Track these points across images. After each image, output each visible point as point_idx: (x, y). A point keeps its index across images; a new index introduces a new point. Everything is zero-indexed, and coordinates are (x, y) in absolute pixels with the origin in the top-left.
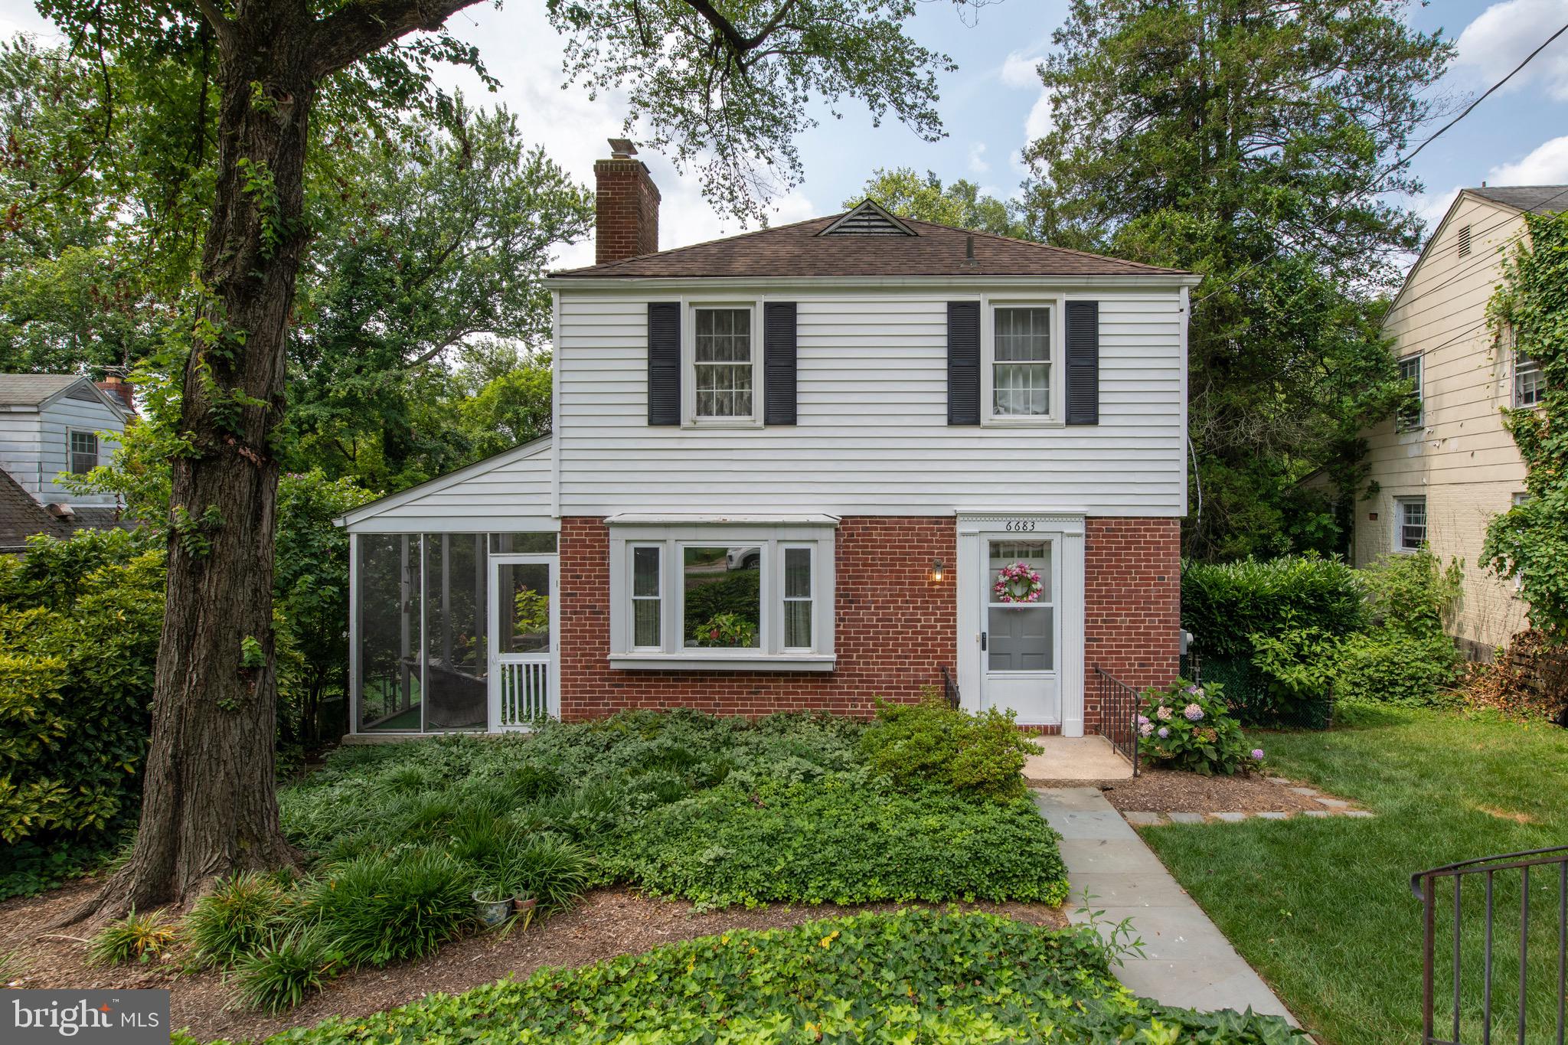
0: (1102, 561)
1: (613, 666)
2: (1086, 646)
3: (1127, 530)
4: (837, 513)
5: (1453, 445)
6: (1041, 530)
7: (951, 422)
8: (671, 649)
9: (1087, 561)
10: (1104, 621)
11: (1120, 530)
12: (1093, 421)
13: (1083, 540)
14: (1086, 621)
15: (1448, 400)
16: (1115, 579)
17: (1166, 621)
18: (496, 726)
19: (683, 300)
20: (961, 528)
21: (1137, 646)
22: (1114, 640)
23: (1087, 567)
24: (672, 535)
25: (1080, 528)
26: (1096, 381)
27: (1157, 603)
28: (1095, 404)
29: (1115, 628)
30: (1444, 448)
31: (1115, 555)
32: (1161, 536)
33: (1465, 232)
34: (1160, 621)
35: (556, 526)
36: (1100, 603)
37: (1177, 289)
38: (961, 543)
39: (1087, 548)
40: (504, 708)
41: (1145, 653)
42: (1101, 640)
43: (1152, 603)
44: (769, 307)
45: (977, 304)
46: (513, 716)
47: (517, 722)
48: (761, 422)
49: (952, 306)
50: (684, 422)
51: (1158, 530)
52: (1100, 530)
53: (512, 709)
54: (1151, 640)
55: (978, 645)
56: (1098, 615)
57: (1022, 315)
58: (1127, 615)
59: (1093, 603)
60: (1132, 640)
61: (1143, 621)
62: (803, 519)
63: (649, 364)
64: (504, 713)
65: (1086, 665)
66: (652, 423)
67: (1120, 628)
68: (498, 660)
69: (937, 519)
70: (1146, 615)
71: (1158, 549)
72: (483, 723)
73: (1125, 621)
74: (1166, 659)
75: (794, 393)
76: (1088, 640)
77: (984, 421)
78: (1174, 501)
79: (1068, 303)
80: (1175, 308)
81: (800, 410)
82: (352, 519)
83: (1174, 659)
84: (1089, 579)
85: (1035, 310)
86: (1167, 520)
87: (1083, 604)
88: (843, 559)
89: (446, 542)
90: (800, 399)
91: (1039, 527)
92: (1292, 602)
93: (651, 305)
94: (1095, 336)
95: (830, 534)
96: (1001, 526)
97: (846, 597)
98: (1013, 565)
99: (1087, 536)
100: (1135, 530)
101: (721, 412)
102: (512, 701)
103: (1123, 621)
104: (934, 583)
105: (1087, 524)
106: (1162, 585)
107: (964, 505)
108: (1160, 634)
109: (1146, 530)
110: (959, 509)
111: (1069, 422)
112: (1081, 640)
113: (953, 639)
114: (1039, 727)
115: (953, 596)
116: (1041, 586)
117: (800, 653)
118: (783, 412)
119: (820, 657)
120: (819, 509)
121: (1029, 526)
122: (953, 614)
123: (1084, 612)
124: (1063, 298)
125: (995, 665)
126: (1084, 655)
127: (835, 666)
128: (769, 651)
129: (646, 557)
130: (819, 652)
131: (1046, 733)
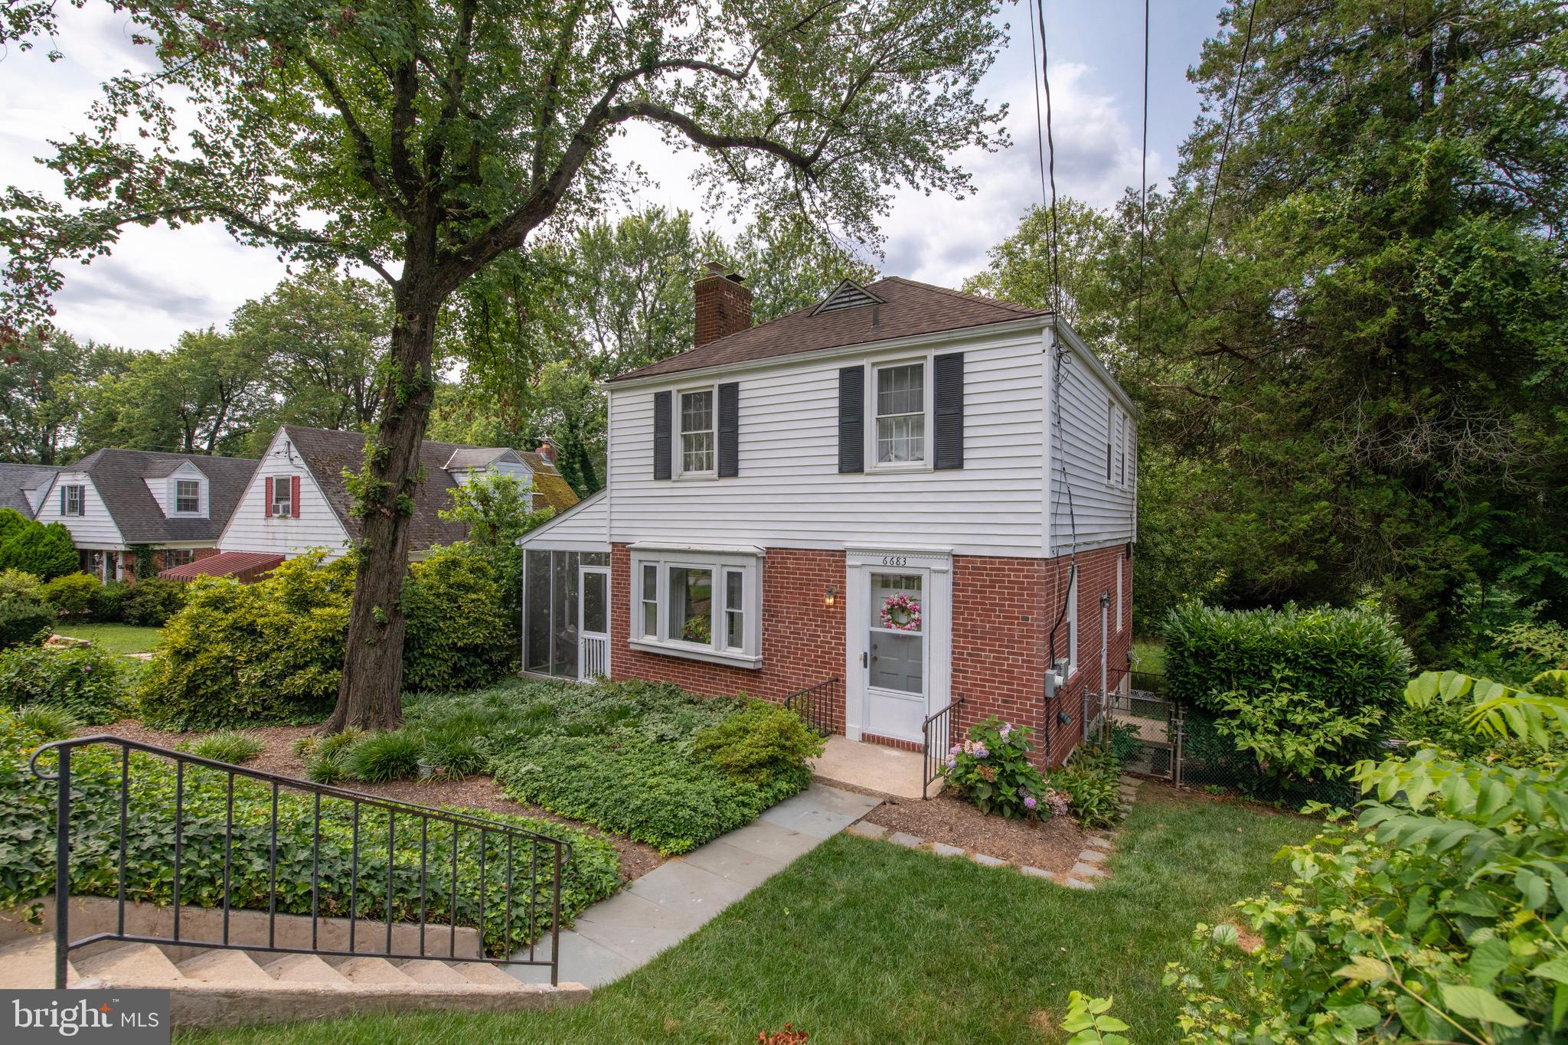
0: (968, 597)
1: (632, 647)
2: (953, 676)
3: (991, 569)
4: (763, 544)
6: (912, 566)
7: (841, 471)
8: (663, 640)
9: (954, 596)
10: (969, 654)
11: (985, 569)
12: (957, 464)
13: (950, 576)
14: (953, 653)
16: (980, 615)
17: (1029, 662)
18: (581, 678)
20: (850, 560)
21: (1000, 683)
22: (979, 673)
23: (954, 602)
24: (663, 557)
25: (947, 565)
26: (961, 428)
27: (1021, 642)
28: (960, 449)
29: (980, 662)
31: (980, 592)
32: (1025, 577)
34: (1023, 661)
35: (609, 549)
36: (966, 637)
37: (1038, 331)
38: (849, 572)
39: (954, 584)
40: (586, 666)
41: (1009, 690)
42: (966, 672)
43: (1015, 642)
44: (722, 387)
45: (862, 367)
46: (589, 672)
47: (592, 677)
48: (716, 475)
49: (843, 371)
50: (674, 477)
51: (1022, 570)
52: (966, 568)
53: (589, 668)
54: (1014, 678)
55: (862, 663)
56: (964, 648)
57: (901, 372)
58: (991, 651)
59: (959, 636)
60: (996, 676)
61: (1007, 659)
62: (735, 549)
63: (655, 436)
64: (586, 670)
65: (953, 693)
66: (656, 477)
67: (984, 662)
68: (584, 635)
69: (833, 553)
70: (1009, 653)
71: (1022, 589)
72: (576, 676)
73: (987, 656)
74: (1030, 699)
75: (736, 452)
76: (954, 670)
77: (866, 469)
79: (936, 358)
80: (1038, 349)
81: (741, 465)
82: (524, 540)
83: (1038, 700)
84: (956, 613)
85: (913, 367)
86: (1031, 561)
87: (950, 637)
88: (769, 583)
89: (567, 557)
90: (741, 456)
91: (910, 562)
92: (1288, 660)
93: (658, 394)
94: (961, 385)
95: (758, 561)
96: (879, 560)
97: (770, 613)
98: (895, 595)
99: (955, 573)
100: (999, 569)
101: (697, 468)
102: (589, 663)
103: (987, 657)
104: (829, 606)
105: (955, 561)
106: (1025, 625)
107: (851, 541)
108: (1024, 674)
109: (1010, 570)
110: (848, 545)
111: (937, 468)
112: (948, 670)
113: (844, 655)
114: (908, 744)
115: (844, 618)
116: (916, 616)
117: (735, 652)
118: (730, 467)
119: (746, 657)
120: (751, 541)
121: (902, 561)
122: (844, 634)
123: (950, 643)
124: (932, 353)
125: (874, 681)
126: (949, 683)
127: (760, 666)
128: (716, 648)
129: (650, 572)
130: (747, 654)
131: (914, 750)
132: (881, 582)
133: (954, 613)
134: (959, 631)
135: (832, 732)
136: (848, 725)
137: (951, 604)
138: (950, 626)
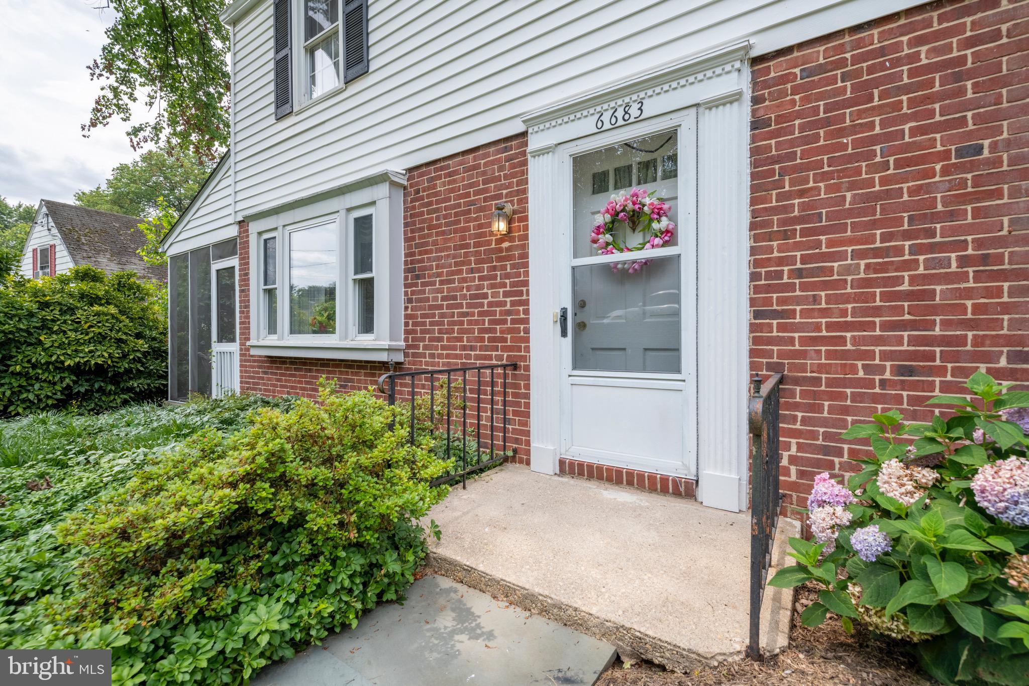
0: (791, 145)
2: (753, 328)
4: (406, 164)
8: (281, 336)
9: (754, 152)
13: (745, 108)
14: (754, 276)
16: (825, 178)
20: (533, 145)
21: (889, 325)
22: (824, 313)
23: (755, 164)
24: (280, 220)
25: (737, 86)
27: (956, 214)
29: (825, 285)
31: (826, 123)
34: (963, 261)
35: (235, 232)
36: (786, 236)
39: (755, 126)
42: (790, 315)
43: (936, 217)
48: (342, 84)
50: (295, 108)
52: (788, 78)
55: (558, 330)
56: (781, 261)
59: (769, 237)
60: (877, 312)
61: (910, 265)
63: (275, 61)
65: (754, 366)
66: (277, 119)
67: (840, 285)
70: (918, 250)
75: (366, 36)
76: (757, 315)
82: (166, 246)
84: (760, 188)
87: (746, 243)
90: (371, 40)
91: (653, 106)
95: (386, 190)
96: (587, 125)
97: (414, 272)
99: (756, 100)
103: (847, 270)
105: (756, 73)
106: (970, 169)
107: (536, 109)
110: (531, 118)
112: (741, 316)
113: (526, 321)
114: (652, 478)
115: (525, 256)
116: (664, 223)
117: (366, 340)
118: (359, 65)
120: (386, 165)
121: (634, 111)
122: (526, 283)
123: (746, 257)
125: (580, 361)
126: (745, 345)
127: (400, 357)
128: (341, 338)
129: (271, 247)
130: (379, 339)
131: (664, 491)
133: (754, 189)
135: (506, 459)
136: (534, 444)
137: (747, 170)
138: (746, 218)
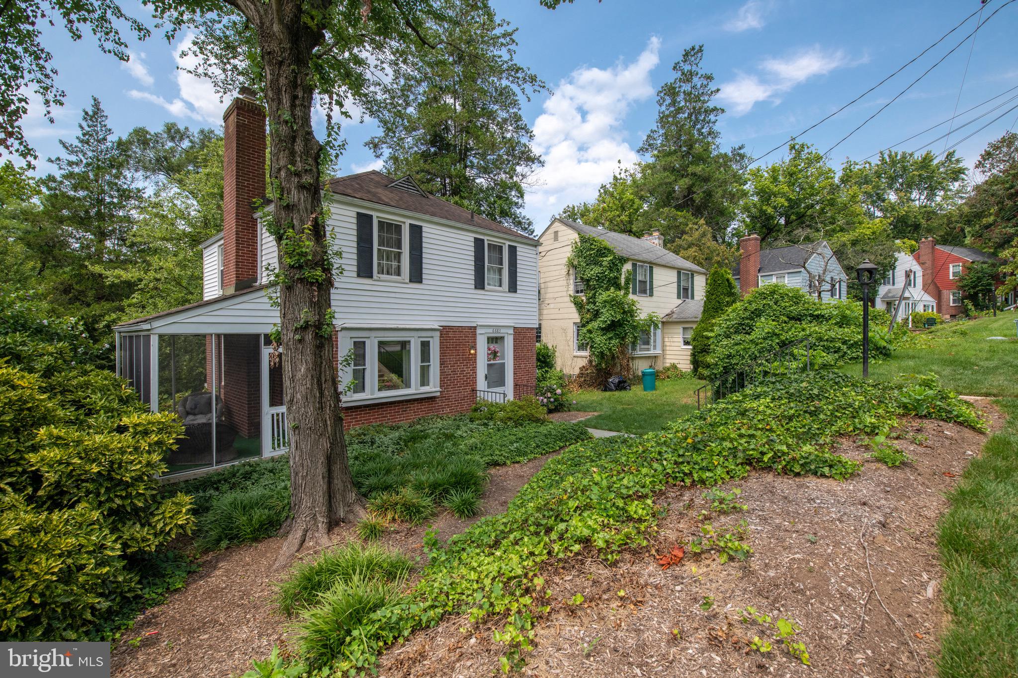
0: (517, 344)
1: (350, 405)
2: (514, 376)
3: (523, 333)
5: (552, 306)
6: (502, 332)
7: (476, 288)
8: (372, 393)
9: (514, 344)
10: (518, 367)
12: (516, 292)
14: (514, 367)
15: (550, 290)
16: (520, 350)
18: (268, 451)
19: (375, 214)
20: (479, 331)
21: (526, 375)
22: (521, 373)
23: (514, 346)
24: (373, 334)
25: (511, 331)
26: (516, 276)
27: (531, 358)
28: (516, 285)
30: (548, 307)
31: (521, 342)
32: (531, 335)
33: (556, 233)
34: (531, 366)
38: (478, 337)
39: (514, 339)
40: (273, 440)
41: (528, 377)
42: (517, 374)
44: (411, 226)
45: (483, 240)
46: (279, 445)
47: (282, 448)
48: (407, 280)
49: (475, 239)
50: (375, 277)
51: (531, 332)
52: (517, 332)
53: (279, 440)
54: (529, 373)
55: (484, 379)
56: (516, 364)
57: (495, 247)
58: (523, 364)
59: (515, 360)
60: (525, 373)
61: (528, 366)
63: (358, 244)
64: (273, 444)
65: (514, 383)
66: (359, 276)
67: (522, 369)
68: (269, 412)
69: (471, 328)
70: (528, 363)
71: (531, 339)
73: (523, 366)
74: (533, 379)
75: (421, 268)
76: (514, 374)
77: (486, 288)
78: (534, 322)
79: (509, 245)
81: (424, 276)
84: (514, 351)
86: (532, 329)
87: (513, 361)
88: (442, 346)
90: (424, 271)
93: (358, 213)
94: (516, 259)
95: (438, 334)
96: (490, 330)
98: (493, 346)
99: (514, 334)
100: (525, 332)
101: (388, 273)
102: (279, 435)
104: (470, 354)
105: (514, 330)
106: (532, 352)
107: (481, 322)
108: (532, 370)
109: (528, 332)
111: (509, 291)
115: (476, 360)
117: (426, 389)
118: (417, 276)
119: (434, 390)
120: (433, 322)
122: (476, 367)
124: (508, 243)
127: (438, 394)
128: (414, 389)
129: (360, 346)
130: (433, 387)
132: (492, 340)
134: (516, 358)
